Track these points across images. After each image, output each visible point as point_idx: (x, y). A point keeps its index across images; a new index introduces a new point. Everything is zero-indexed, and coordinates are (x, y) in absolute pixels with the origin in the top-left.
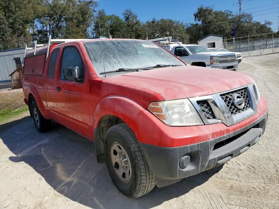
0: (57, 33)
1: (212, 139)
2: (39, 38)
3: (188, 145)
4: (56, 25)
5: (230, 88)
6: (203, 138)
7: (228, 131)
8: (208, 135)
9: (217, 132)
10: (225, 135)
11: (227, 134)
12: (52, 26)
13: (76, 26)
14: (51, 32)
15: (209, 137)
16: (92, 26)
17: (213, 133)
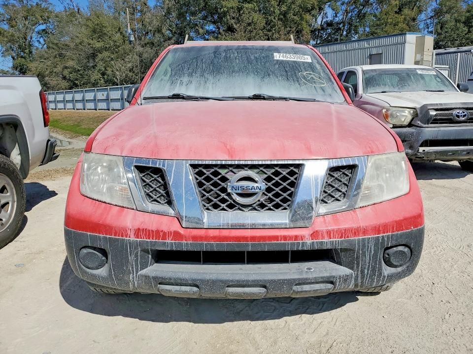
0: (356, 26)
1: (133, 238)
2: (326, 34)
3: (89, 234)
4: (358, 12)
5: (232, 157)
6: (115, 231)
7: (177, 235)
8: (127, 229)
9: (149, 231)
10: (168, 241)
11: (173, 241)
12: (350, 14)
13: (396, 12)
14: (347, 24)
15: (129, 232)
16: (429, 10)
17: (139, 229)
